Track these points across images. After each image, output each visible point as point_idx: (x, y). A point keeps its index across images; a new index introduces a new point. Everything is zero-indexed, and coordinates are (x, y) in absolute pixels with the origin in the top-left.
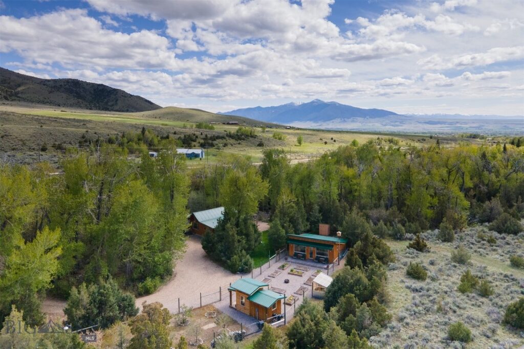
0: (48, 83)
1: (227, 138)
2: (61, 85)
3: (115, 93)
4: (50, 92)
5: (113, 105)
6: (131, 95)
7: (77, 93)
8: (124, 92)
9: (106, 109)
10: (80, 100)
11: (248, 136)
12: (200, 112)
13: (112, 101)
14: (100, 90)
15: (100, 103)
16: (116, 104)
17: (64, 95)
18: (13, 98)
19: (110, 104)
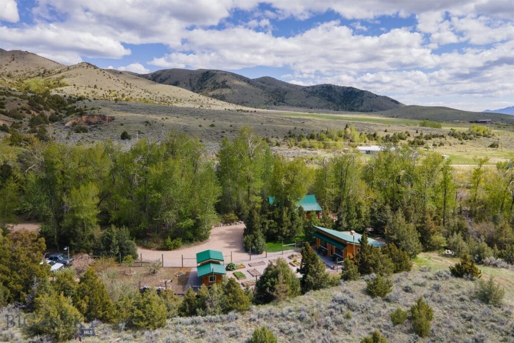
0: (307, 89)
1: (448, 137)
2: (317, 91)
3: (362, 94)
4: (307, 97)
5: (358, 106)
6: (377, 96)
7: (329, 96)
8: (370, 93)
9: (352, 110)
10: (330, 103)
11: (480, 135)
12: (443, 110)
13: (358, 102)
14: (349, 93)
15: (347, 105)
16: (362, 104)
17: (317, 99)
18: (280, 103)
19: (356, 105)
